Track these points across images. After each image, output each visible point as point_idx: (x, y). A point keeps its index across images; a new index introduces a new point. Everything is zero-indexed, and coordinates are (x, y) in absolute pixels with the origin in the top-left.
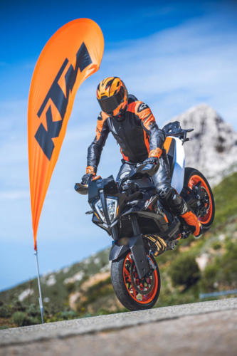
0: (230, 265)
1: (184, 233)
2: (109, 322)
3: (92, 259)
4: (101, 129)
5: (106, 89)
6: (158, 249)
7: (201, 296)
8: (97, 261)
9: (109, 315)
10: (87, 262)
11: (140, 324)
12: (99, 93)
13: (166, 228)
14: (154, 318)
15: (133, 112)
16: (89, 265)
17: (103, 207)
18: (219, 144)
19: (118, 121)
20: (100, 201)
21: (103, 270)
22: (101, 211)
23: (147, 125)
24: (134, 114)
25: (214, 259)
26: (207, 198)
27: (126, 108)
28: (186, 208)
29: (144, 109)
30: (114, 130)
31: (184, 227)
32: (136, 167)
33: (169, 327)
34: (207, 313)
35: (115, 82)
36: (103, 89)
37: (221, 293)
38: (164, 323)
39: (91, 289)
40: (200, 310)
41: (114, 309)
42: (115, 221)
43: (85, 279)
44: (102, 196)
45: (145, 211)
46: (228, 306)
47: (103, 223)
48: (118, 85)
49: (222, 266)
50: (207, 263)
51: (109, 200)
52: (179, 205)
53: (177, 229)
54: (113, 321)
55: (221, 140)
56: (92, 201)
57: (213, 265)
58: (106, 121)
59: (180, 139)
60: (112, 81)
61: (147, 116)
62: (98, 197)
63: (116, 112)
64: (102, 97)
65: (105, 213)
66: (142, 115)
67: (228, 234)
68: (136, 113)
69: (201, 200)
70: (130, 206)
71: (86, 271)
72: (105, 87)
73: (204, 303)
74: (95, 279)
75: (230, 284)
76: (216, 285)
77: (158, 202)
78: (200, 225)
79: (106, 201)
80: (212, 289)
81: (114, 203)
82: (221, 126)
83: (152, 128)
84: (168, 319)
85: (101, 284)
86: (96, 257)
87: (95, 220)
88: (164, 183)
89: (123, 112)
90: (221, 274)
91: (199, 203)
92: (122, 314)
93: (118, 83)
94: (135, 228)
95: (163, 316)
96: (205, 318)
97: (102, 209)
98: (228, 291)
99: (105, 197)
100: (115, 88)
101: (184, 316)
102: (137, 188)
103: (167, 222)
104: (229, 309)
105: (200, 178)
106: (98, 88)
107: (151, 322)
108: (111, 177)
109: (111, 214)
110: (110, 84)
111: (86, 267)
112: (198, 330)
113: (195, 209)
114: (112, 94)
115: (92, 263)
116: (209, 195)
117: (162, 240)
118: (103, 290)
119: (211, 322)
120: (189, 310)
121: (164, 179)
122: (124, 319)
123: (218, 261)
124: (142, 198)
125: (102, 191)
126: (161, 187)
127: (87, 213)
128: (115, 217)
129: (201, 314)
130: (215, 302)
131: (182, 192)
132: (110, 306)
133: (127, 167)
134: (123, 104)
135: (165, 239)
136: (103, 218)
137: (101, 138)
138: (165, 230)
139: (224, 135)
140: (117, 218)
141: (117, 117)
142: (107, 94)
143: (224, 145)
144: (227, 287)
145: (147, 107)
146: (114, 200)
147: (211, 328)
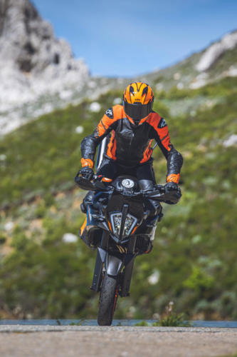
5: (142, 96)
15: (151, 124)
18: (25, 56)
55: (30, 49)
67: (21, 222)
82: (33, 24)
100: (151, 98)
110: (146, 92)
114: (146, 103)
139: (35, 41)
143: (34, 59)
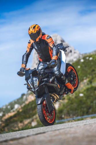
0: (69, 107)
1: (66, 92)
2: (14, 136)
3: (7, 106)
4: (29, 47)
5: (33, 30)
6: (56, 99)
7: (57, 121)
8: (9, 107)
9: (14, 132)
10: (4, 107)
11: (28, 136)
12: (30, 32)
13: (59, 90)
14: (34, 133)
15: (44, 39)
16: (5, 109)
17: (31, 82)
19: (38, 44)
20: (30, 79)
21: (12, 111)
22: (31, 84)
23: (51, 45)
24: (45, 40)
25: (62, 104)
26: (76, 76)
27: (41, 38)
28: (67, 81)
29: (50, 38)
30: (36, 47)
31: (66, 90)
32: (46, 64)
33: (41, 137)
34: (58, 130)
35: (37, 27)
36: (31, 30)
37: (66, 120)
38: (39, 135)
39: (7, 120)
40: (55, 129)
41: (17, 129)
42: (37, 87)
43: (4, 115)
44: (31, 77)
45: (50, 83)
46: (68, 126)
47: (32, 89)
48: (38, 28)
49: (66, 108)
50: (59, 106)
51: (34, 79)
52: (64, 80)
53: (63, 91)
54: (16, 135)
56: (27, 79)
57: (62, 107)
58: (32, 44)
59: (63, 51)
60: (35, 26)
61: (51, 41)
62: (30, 77)
63: (37, 40)
64: (31, 33)
65: (33, 84)
66: (49, 41)
68: (46, 40)
69: (73, 78)
70: (43, 81)
71: (4, 112)
72: (32, 29)
73: (57, 125)
74: (8, 115)
75: (70, 115)
76: (63, 116)
77: (55, 79)
78: (73, 88)
79: (33, 79)
80: (61, 118)
81: (36, 80)
83: (54, 47)
84: (40, 133)
85: (11, 118)
86: (9, 105)
87: (28, 87)
88: (57, 70)
89: (40, 39)
90: (65, 111)
91: (72, 79)
92: (20, 131)
93: (38, 27)
94: (46, 91)
95: (39, 132)
96: (57, 132)
97: (31, 83)
98: (69, 119)
99: (33, 77)
100: (37, 29)
101: (48, 131)
102: (46, 73)
103: (59, 88)
104: (68, 128)
105: (72, 68)
106: (29, 29)
107: (33, 135)
108: (35, 68)
109: (35, 85)
110: (34, 27)
111: (4, 110)
112: (54, 138)
113: (70, 82)
114: (35, 32)
115: (7, 108)
116: (76, 75)
117: (57, 96)
118: (12, 120)
119: (60, 134)
120: (50, 128)
121: (58, 69)
122: (21, 134)
123: (64, 105)
124: (48, 77)
125: (31, 75)
126: (56, 73)
127: (25, 84)
128: (37, 86)
129: (55, 130)
130: (62, 124)
131: (65, 74)
132: (15, 128)
133: (41, 64)
134: (40, 36)
135: (58, 95)
136: (32, 87)
137: (29, 51)
138: (59, 91)
140: (38, 87)
141: (37, 42)
142: (33, 32)
144: (68, 117)
145: (51, 37)
146: (36, 79)
147: (60, 137)
